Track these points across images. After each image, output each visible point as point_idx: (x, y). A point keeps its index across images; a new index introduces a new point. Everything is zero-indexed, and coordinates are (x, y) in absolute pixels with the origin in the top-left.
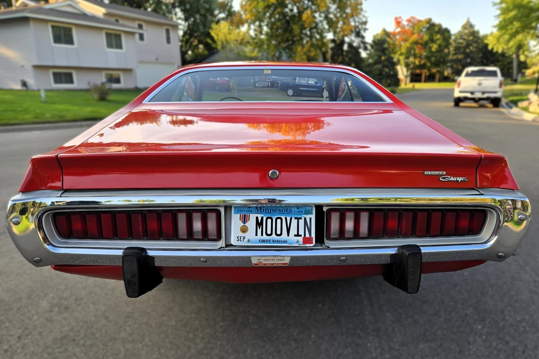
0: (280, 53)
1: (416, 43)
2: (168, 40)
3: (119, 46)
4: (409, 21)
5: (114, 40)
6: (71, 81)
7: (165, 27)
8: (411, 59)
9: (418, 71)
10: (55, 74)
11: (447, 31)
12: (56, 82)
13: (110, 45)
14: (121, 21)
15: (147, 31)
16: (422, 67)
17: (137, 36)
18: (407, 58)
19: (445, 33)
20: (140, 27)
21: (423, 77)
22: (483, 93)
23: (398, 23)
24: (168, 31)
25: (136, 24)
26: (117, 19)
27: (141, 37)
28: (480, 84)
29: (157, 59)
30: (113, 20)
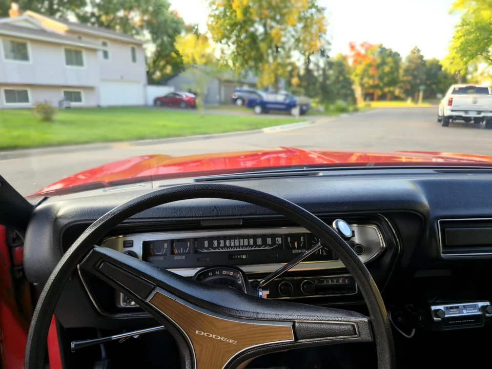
0: (246, 72)
1: (370, 65)
2: (134, 59)
3: (80, 63)
4: (362, 45)
5: (74, 57)
6: (26, 99)
7: (130, 46)
8: (366, 80)
9: (371, 91)
10: (7, 92)
11: (397, 55)
12: (8, 100)
13: (69, 62)
14: (84, 39)
15: (111, 49)
16: (375, 87)
17: (100, 54)
18: (362, 79)
19: (395, 56)
20: (105, 44)
21: (376, 96)
22: (479, 112)
23: (352, 47)
24: (133, 50)
25: (100, 42)
26: (80, 35)
27: (106, 55)
28: (475, 102)
29: (122, 77)
30: (76, 37)
